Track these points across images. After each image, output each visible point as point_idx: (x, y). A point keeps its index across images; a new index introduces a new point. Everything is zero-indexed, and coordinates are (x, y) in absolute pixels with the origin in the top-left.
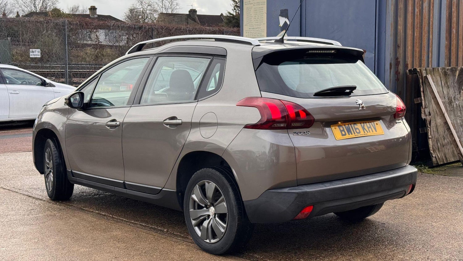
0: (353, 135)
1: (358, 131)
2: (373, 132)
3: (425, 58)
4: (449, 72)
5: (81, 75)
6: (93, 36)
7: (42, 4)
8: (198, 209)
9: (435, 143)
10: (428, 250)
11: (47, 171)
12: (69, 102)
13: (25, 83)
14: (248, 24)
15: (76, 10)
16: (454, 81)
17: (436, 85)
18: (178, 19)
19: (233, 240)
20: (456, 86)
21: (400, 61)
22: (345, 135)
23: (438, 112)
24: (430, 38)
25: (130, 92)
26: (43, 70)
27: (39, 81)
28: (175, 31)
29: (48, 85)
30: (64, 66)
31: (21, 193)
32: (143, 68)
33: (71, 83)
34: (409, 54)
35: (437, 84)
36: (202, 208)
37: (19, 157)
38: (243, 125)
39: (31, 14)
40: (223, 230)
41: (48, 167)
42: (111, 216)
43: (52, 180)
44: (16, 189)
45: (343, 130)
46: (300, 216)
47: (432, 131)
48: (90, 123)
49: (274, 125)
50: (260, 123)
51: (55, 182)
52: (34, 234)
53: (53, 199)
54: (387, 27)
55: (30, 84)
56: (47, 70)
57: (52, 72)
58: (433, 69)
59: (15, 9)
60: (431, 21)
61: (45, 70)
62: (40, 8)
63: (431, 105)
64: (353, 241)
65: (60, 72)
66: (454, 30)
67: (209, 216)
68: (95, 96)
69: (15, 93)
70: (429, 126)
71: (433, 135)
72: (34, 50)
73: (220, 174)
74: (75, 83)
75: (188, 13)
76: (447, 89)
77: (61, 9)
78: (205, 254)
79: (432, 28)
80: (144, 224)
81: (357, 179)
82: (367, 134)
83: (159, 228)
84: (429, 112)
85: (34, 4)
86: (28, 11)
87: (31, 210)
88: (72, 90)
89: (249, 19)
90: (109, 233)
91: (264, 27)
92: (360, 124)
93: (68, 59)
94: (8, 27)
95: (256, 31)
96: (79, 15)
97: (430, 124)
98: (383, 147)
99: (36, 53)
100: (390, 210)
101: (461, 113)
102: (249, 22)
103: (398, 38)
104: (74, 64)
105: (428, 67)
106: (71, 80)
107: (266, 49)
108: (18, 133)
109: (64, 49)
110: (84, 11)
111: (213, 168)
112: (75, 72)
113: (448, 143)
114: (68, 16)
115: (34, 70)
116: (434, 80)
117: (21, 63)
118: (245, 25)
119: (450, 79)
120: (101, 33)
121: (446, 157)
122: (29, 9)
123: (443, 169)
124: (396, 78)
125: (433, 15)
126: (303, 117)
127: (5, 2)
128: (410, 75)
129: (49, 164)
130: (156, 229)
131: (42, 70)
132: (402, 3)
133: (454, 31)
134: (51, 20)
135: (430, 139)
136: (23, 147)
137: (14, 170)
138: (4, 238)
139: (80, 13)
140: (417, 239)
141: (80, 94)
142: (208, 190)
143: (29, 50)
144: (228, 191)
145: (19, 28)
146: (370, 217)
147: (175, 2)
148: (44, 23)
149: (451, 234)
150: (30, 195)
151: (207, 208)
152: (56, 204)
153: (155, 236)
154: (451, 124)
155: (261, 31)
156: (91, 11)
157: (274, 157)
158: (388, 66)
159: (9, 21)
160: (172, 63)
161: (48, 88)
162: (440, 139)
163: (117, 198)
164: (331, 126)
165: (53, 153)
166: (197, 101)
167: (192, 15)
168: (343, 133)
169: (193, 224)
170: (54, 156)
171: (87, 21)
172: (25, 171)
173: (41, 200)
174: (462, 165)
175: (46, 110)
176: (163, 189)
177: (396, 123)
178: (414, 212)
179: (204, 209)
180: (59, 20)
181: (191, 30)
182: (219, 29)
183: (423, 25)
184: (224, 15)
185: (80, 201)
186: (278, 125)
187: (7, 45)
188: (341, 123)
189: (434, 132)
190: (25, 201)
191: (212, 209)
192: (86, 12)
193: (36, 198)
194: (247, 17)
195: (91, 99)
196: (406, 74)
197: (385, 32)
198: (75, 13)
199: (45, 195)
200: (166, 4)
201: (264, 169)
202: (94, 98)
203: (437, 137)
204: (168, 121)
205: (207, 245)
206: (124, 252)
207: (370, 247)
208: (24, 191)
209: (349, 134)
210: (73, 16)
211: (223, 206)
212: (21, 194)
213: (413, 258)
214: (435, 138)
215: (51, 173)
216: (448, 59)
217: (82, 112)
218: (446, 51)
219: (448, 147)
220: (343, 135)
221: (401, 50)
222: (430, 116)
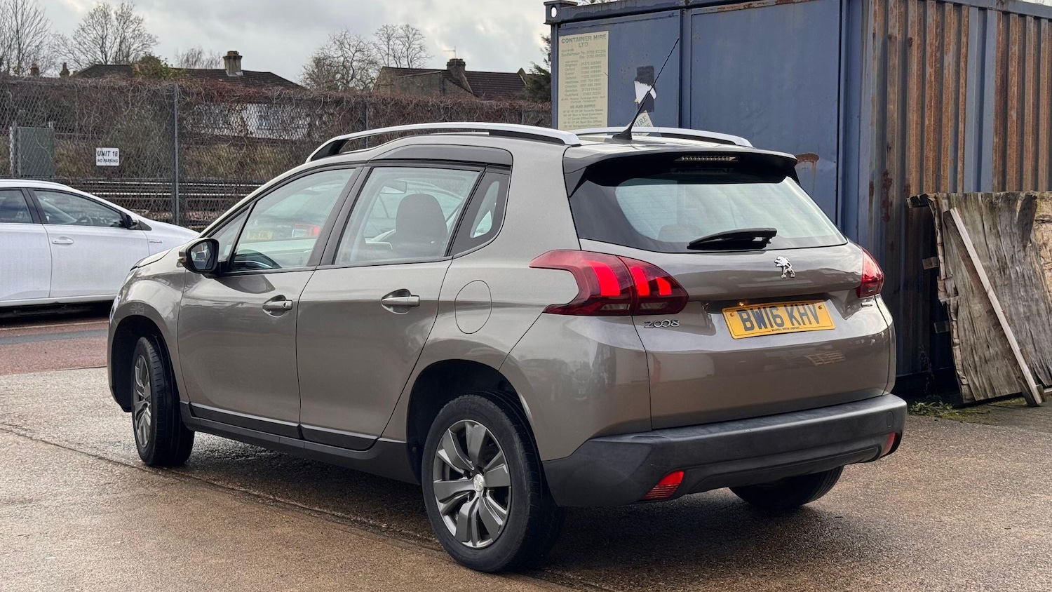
0: (769, 328)
1: (779, 321)
2: (811, 323)
3: (947, 172)
4: (1000, 203)
5: (207, 205)
6: (234, 119)
7: (120, 46)
8: (451, 479)
9: (968, 354)
10: (923, 569)
11: (138, 405)
12: (187, 259)
13: (85, 221)
14: (569, 98)
15: (194, 60)
16: (1011, 222)
17: (971, 231)
18: (422, 81)
19: (521, 542)
20: (1016, 233)
21: (891, 179)
22: (752, 328)
23: (974, 288)
24: (960, 130)
25: (314, 241)
26: (125, 194)
27: (115, 218)
28: (414, 108)
29: (136, 226)
30: (170, 185)
31: (82, 450)
32: (341, 189)
33: (185, 223)
34: (912, 163)
35: (973, 229)
36: (460, 476)
37: (74, 379)
38: (542, 306)
39: (96, 70)
40: (500, 522)
41: (140, 396)
42: (271, 497)
43: (149, 424)
44: (71, 443)
45: (749, 319)
46: (657, 491)
47: (961, 329)
48: (228, 304)
49: (605, 307)
50: (577, 302)
51: (156, 427)
52: (113, 530)
53: (149, 463)
54: (863, 104)
55: (97, 223)
56: (132, 194)
57: (144, 198)
58: (965, 195)
59: (60, 58)
60: (962, 94)
61: (128, 194)
62: (114, 55)
63: (961, 274)
64: (770, 550)
65: (161, 199)
66: (1013, 112)
67: (473, 493)
68: (241, 249)
69: (65, 242)
70: (954, 319)
71: (964, 339)
72: (105, 150)
73: (496, 407)
74: (194, 221)
75: (445, 68)
76: (996, 238)
77: (162, 59)
78: (465, 570)
79: (965, 109)
80: (339, 514)
81: (776, 419)
82: (798, 328)
83: (371, 522)
84: (956, 289)
85: (102, 47)
86: (87, 62)
87: (105, 484)
88: (189, 237)
89: (570, 87)
90: (267, 531)
91: (602, 104)
92: (784, 308)
93: (179, 168)
94: (49, 99)
95: (586, 113)
96: (200, 71)
97: (956, 314)
98: (837, 355)
99: (109, 157)
100: (856, 491)
101: (1026, 291)
102: (571, 93)
103: (888, 129)
104: (193, 181)
105: (955, 191)
106: (185, 215)
107: (592, 153)
108: (71, 330)
109: (171, 148)
110: (214, 62)
111: (481, 395)
112: (194, 199)
113: (997, 354)
114: (178, 73)
115: (104, 193)
116: (968, 220)
117: (77, 178)
118: (562, 100)
119: (1002, 218)
120: (251, 112)
121: (991, 385)
122: (90, 58)
123: (984, 411)
124: (883, 215)
125: (966, 81)
126: (665, 291)
127: (38, 42)
128: (915, 209)
129: (143, 389)
130: (365, 523)
131: (122, 194)
132: (896, 56)
133: (1013, 114)
134: (143, 85)
135: (958, 347)
136: (81, 359)
137: (64, 406)
138: (51, 537)
139: (204, 68)
140: (905, 547)
141: (210, 243)
142: (470, 441)
143: (95, 150)
144: (512, 442)
145: (74, 102)
146: (813, 505)
147: (418, 42)
148: (129, 90)
149: (978, 537)
150: (102, 455)
151: (469, 477)
152: (157, 473)
153: (362, 536)
154: (1002, 313)
155: (595, 112)
156: (229, 62)
157: (605, 374)
158: (864, 190)
159: (52, 87)
160: (402, 180)
161: (137, 234)
162: (978, 346)
163: (284, 462)
164: (724, 310)
165: (152, 366)
166: (451, 257)
167: (454, 73)
168: (748, 324)
169: (440, 511)
170: (155, 372)
171: (222, 87)
172: (89, 408)
173: (125, 465)
174: (1026, 403)
175: (135, 278)
176: (381, 439)
177: (862, 306)
178: (909, 495)
179: (464, 478)
180: (160, 85)
181: (450, 107)
182: (510, 104)
183: (944, 103)
184: (527, 72)
185: (206, 469)
186: (614, 307)
187: (46, 139)
188: (745, 305)
189: (965, 330)
190: (91, 468)
191: (480, 479)
192: (216, 65)
193: (115, 462)
194: (567, 83)
195: (233, 255)
196: (906, 206)
197: (859, 117)
198: (192, 67)
199: (133, 454)
200: (396, 47)
201: (586, 398)
202: (239, 250)
203: (972, 343)
204: (390, 299)
205: (469, 552)
206: (299, 565)
207: (806, 562)
208: (88, 447)
209: (760, 328)
210: (188, 75)
211: (502, 473)
212: (83, 453)
213: (890, 582)
214: (967, 344)
215: (147, 409)
216: (1001, 174)
217: (213, 280)
218: (994, 158)
219: (997, 364)
220: (747, 329)
221: (894, 155)
222: (957, 297)
